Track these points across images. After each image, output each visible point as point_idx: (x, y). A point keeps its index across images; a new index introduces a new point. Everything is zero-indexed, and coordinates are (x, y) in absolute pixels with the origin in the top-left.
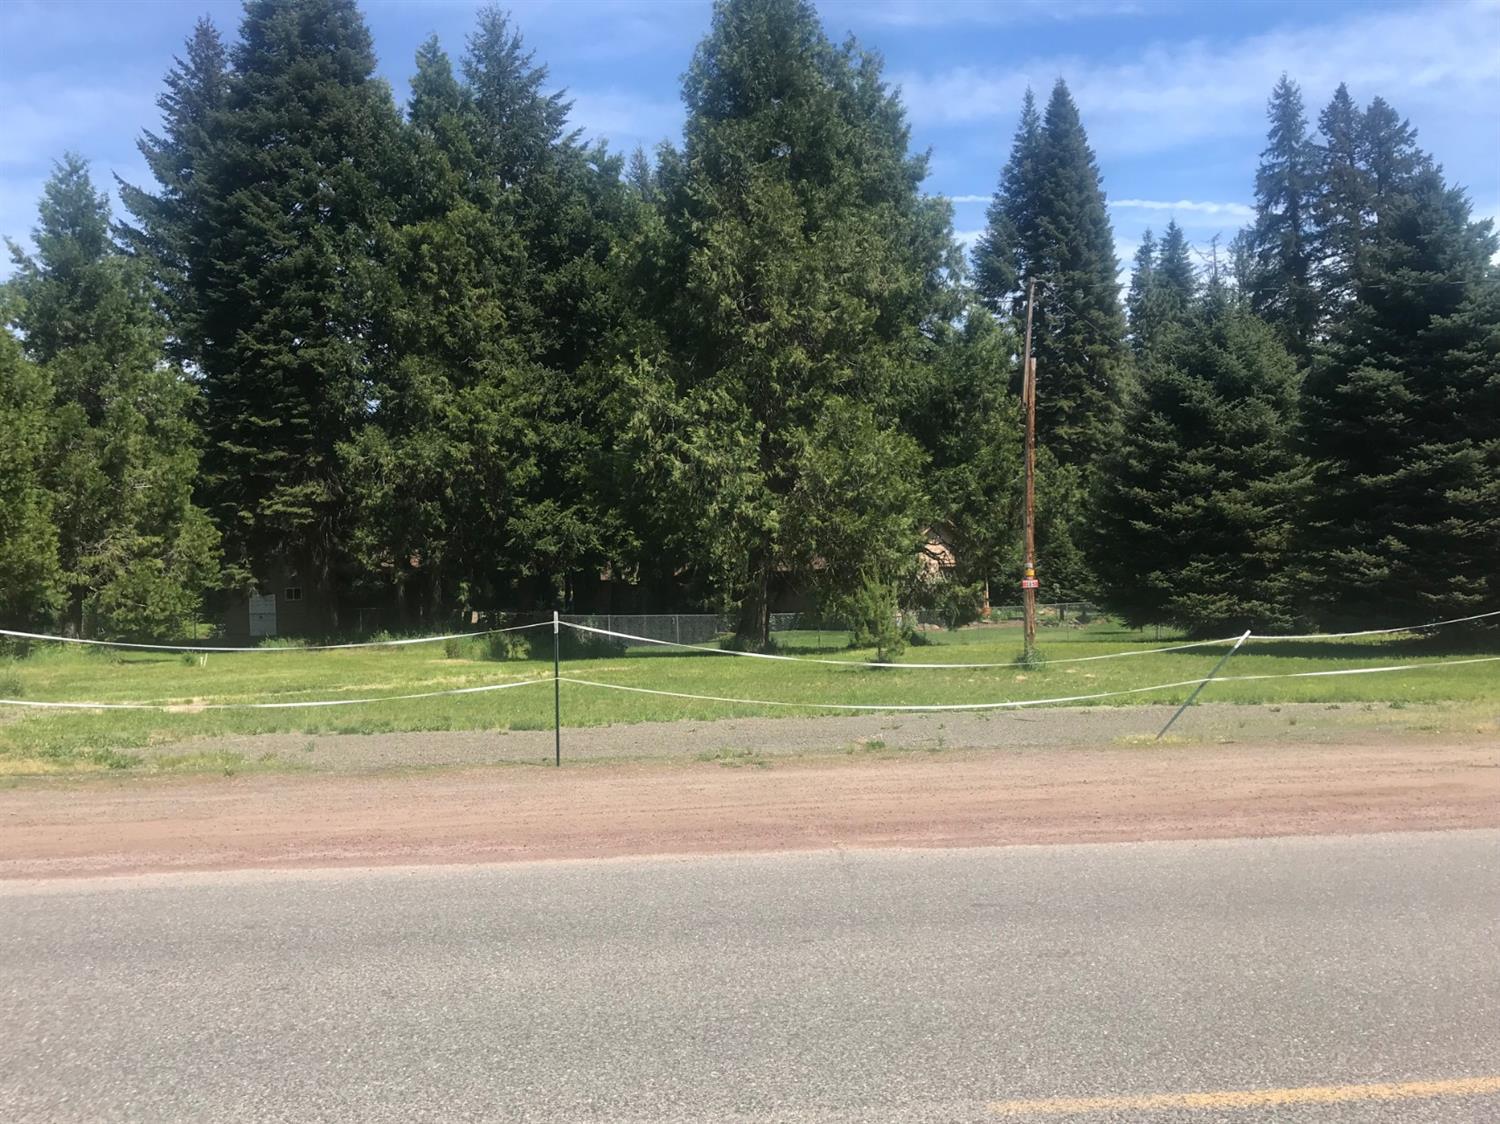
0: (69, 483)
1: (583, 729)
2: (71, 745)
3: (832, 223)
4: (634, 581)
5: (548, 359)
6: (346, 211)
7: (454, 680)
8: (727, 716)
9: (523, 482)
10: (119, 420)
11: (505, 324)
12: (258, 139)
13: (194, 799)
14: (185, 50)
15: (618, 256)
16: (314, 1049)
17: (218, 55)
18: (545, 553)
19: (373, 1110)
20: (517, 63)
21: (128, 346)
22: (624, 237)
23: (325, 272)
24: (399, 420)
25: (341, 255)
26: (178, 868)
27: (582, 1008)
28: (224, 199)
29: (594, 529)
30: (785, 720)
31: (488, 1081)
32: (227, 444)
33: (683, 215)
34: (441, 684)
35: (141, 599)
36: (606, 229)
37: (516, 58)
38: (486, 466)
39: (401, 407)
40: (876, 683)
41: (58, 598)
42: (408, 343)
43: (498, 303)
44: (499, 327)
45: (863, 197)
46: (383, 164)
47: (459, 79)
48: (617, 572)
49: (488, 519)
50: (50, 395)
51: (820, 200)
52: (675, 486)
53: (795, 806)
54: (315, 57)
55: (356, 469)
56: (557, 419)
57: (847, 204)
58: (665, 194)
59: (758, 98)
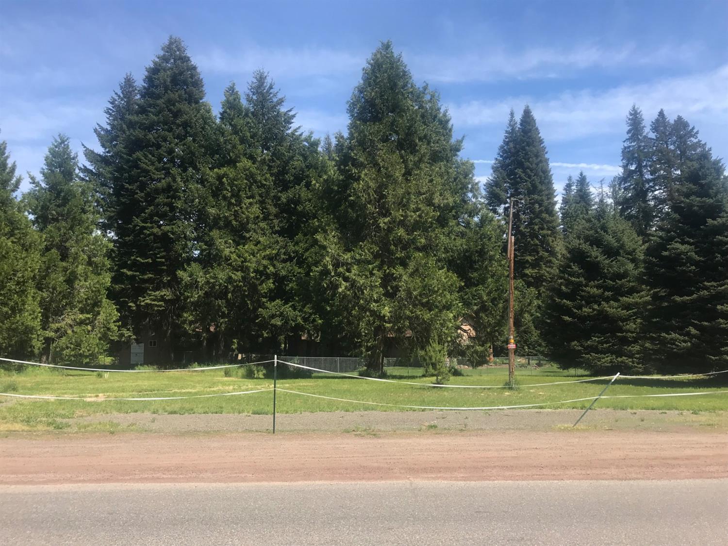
0: (49, 288)
1: (288, 414)
2: (37, 416)
3: (417, 171)
4: (318, 340)
5: (281, 233)
6: (188, 162)
7: (227, 388)
8: (359, 410)
9: (266, 291)
10: (75, 259)
11: (261, 216)
12: (149, 128)
13: (93, 445)
14: (119, 88)
15: (315, 185)
17: (133, 91)
18: (275, 326)
20: (271, 95)
21: (81, 222)
22: (318, 176)
23: (176, 190)
24: (209, 260)
25: (184, 182)
28: (131, 156)
29: (299, 314)
30: (388, 413)
32: (125, 270)
33: (348, 165)
34: (220, 390)
35: (78, 345)
36: (310, 173)
37: (271, 93)
38: (249, 283)
39: (209, 254)
40: (434, 395)
41: (38, 344)
42: (215, 223)
43: (258, 206)
44: (258, 217)
45: (431, 159)
46: (206, 141)
47: (244, 103)
48: (310, 335)
49: (248, 309)
50: (43, 246)
51: (411, 161)
52: (340, 294)
53: (390, 458)
54: (177, 91)
55: (186, 283)
56: (284, 261)
57: (424, 162)
58: (338, 156)
59: (383, 113)
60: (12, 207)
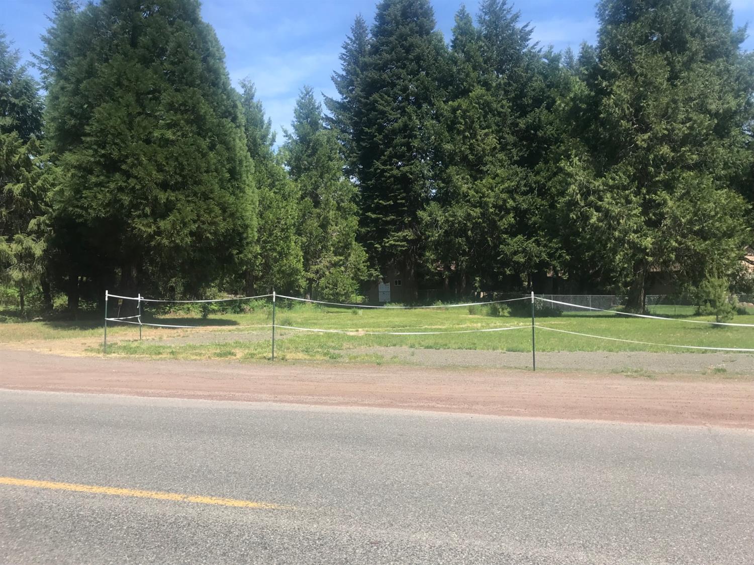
0: (307, 233)
1: (545, 353)
2: (313, 347)
3: (686, 73)
4: (565, 277)
5: (520, 163)
6: (422, 98)
7: (475, 325)
8: (625, 350)
9: (506, 227)
10: (326, 205)
11: (498, 146)
12: (382, 68)
13: (365, 374)
14: (351, 31)
15: (560, 105)
16: (439, 495)
17: (364, 32)
18: (518, 263)
19: (471, 528)
20: (505, 12)
21: (329, 170)
22: (563, 95)
23: (412, 129)
24: (446, 199)
25: (420, 119)
26: (365, 405)
27: (569, 494)
28: (368, 99)
29: (544, 250)
30: (660, 354)
31: (526, 523)
32: (369, 214)
33: (597, 79)
34: (469, 327)
35: (335, 285)
36: (553, 93)
37: (504, 10)
38: (488, 219)
39: (447, 192)
41: (303, 283)
42: (450, 160)
43: (494, 135)
44: (495, 148)
45: (705, 57)
46: (439, 73)
47: (476, 26)
48: (556, 272)
49: (489, 245)
50: (299, 195)
51: (679, 62)
52: (592, 225)
53: (675, 401)
54: (408, 25)
55: (426, 223)
56: (525, 193)
57: (696, 62)
58: (587, 70)
59: (641, 9)
60: (271, 160)
